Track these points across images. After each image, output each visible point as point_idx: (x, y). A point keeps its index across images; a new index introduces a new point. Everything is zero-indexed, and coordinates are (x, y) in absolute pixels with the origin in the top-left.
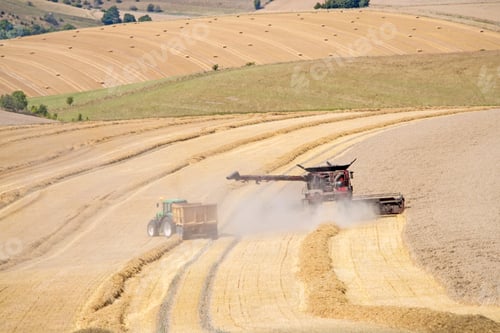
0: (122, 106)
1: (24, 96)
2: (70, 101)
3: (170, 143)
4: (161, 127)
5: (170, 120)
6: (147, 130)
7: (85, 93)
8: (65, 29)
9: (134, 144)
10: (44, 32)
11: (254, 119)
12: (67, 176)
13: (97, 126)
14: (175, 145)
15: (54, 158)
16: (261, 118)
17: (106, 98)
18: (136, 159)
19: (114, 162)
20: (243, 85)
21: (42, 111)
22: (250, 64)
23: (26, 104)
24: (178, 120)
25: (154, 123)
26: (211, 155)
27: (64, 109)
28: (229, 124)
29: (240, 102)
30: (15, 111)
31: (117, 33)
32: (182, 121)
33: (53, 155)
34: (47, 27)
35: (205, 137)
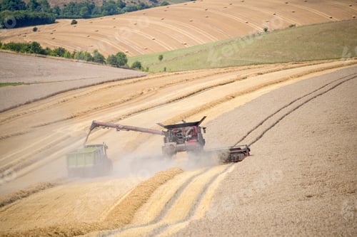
0: (198, 60)
1: (124, 56)
2: (161, 58)
3: (212, 87)
4: (209, 76)
5: (216, 71)
6: (198, 78)
7: (172, 51)
8: (162, 5)
9: (187, 89)
10: (147, 7)
11: (277, 68)
12: (134, 113)
13: (163, 76)
14: (215, 88)
15: (128, 100)
16: (283, 67)
17: (186, 55)
18: (185, 99)
19: (170, 102)
20: (286, 42)
21: (138, 66)
22: (292, 26)
23: (126, 61)
24: (222, 70)
25: (205, 72)
26: (239, 95)
27: (157, 64)
28: (258, 72)
29: (284, 55)
30: (118, 67)
31: (196, 7)
32: (225, 71)
33: (128, 98)
34: (150, 4)
35: (239, 82)
